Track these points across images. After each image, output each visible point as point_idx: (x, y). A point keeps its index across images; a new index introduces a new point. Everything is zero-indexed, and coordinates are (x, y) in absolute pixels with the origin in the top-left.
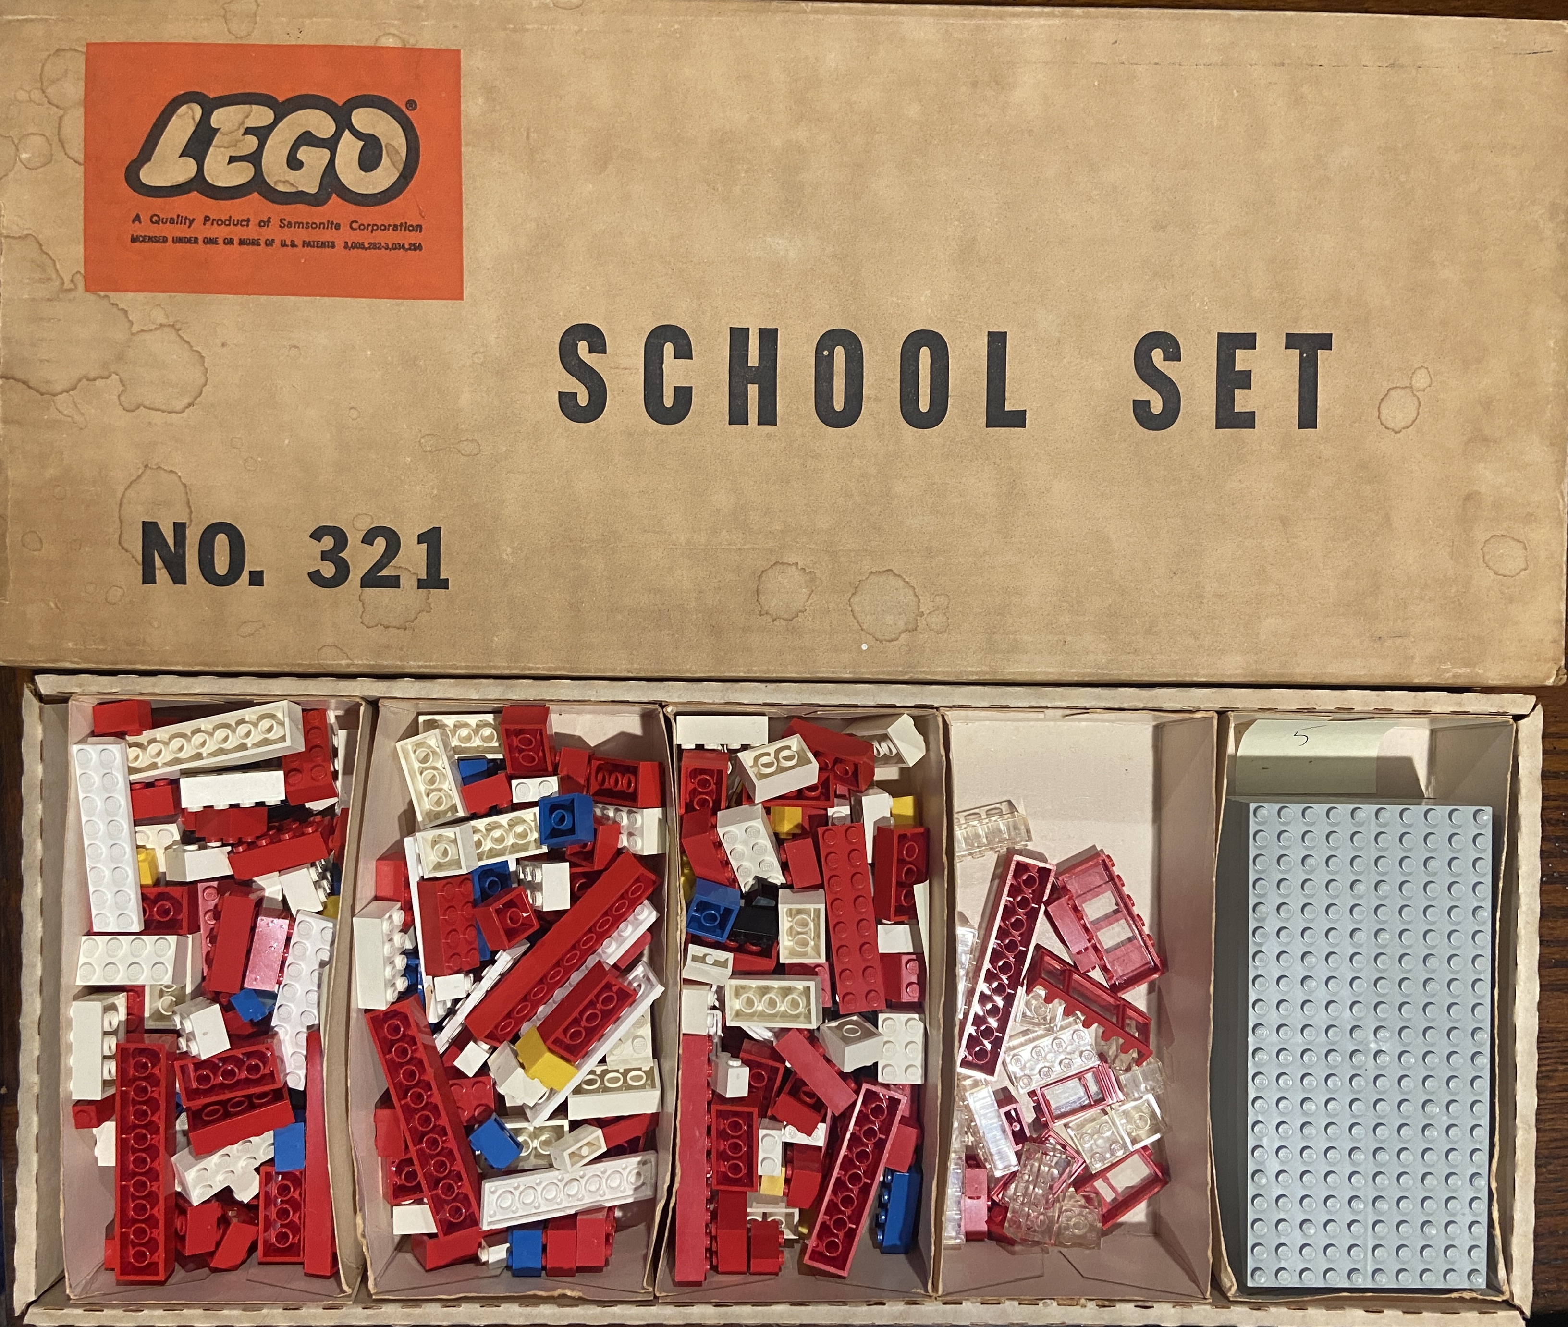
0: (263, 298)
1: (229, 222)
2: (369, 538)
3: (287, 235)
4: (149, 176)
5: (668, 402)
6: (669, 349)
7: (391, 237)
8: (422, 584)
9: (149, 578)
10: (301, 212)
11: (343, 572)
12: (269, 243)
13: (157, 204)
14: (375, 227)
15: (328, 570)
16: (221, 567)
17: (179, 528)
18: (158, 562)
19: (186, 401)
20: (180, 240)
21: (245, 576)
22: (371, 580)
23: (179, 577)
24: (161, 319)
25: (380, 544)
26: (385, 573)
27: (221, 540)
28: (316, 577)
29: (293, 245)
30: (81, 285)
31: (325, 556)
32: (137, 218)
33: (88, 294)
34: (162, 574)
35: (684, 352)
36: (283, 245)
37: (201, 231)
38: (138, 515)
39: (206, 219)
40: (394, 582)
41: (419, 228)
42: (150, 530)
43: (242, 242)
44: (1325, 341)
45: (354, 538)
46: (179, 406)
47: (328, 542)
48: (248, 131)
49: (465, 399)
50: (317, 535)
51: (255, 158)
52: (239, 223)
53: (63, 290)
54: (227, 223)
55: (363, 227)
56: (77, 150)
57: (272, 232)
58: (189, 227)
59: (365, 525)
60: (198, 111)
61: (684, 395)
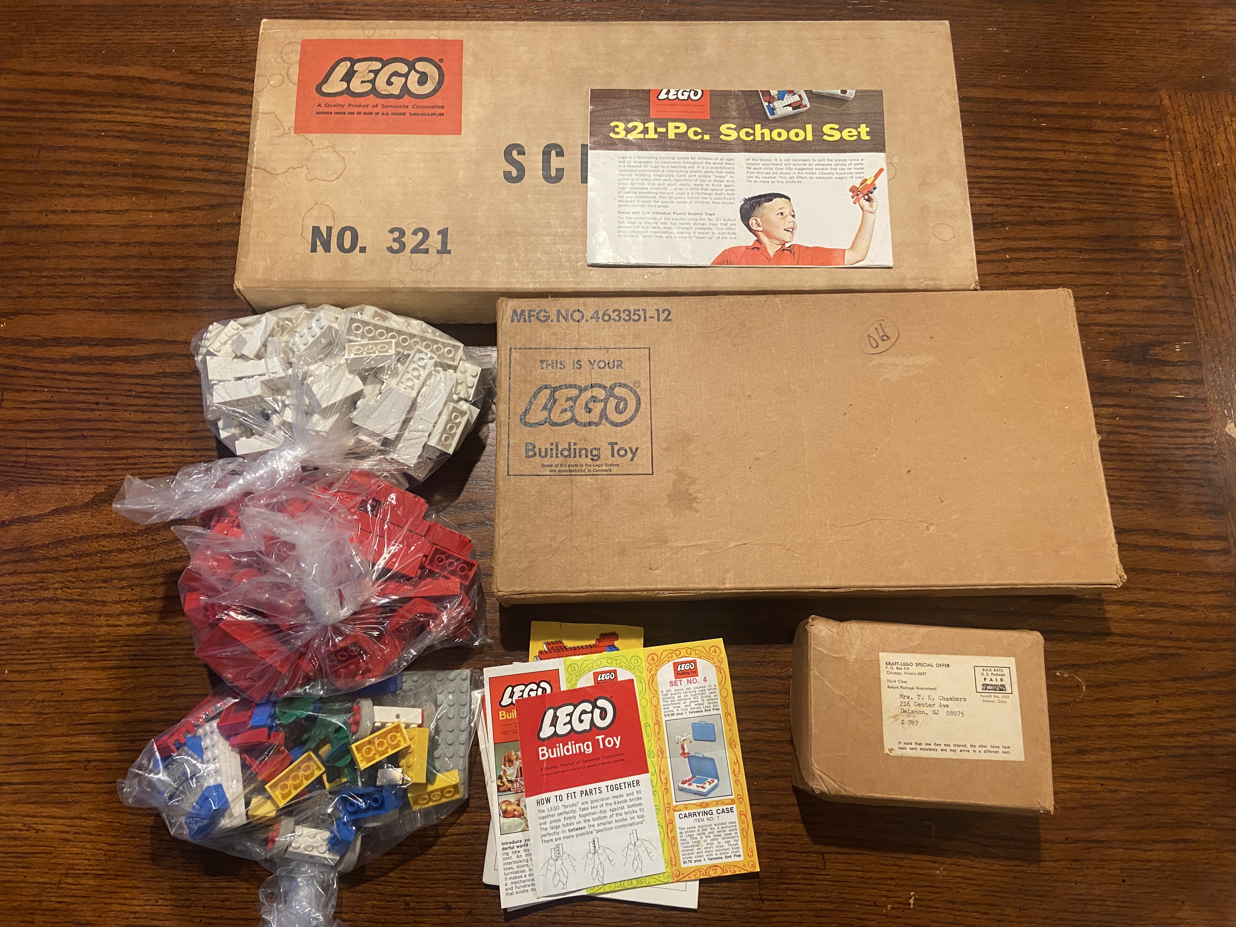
0: (372, 135)
1: (360, 106)
2: (415, 233)
4: (326, 89)
5: (553, 173)
6: (553, 153)
7: (430, 111)
8: (438, 252)
9: (314, 250)
10: (392, 101)
11: (403, 246)
12: (377, 114)
13: (329, 100)
14: (424, 107)
15: (396, 246)
16: (347, 244)
17: (329, 229)
18: (318, 243)
19: (336, 176)
20: (338, 113)
21: (358, 249)
22: (415, 250)
23: (327, 249)
24: (326, 143)
25: (420, 235)
26: (422, 247)
27: (348, 234)
28: (390, 249)
30: (293, 131)
31: (395, 240)
32: (319, 105)
33: (295, 134)
34: (320, 248)
35: (560, 154)
37: (347, 109)
38: (311, 223)
39: (350, 105)
40: (426, 251)
41: (443, 107)
42: (316, 230)
43: (365, 113)
45: (408, 233)
46: (333, 178)
47: (396, 234)
48: (370, 71)
49: (461, 174)
50: (392, 231)
51: (373, 81)
52: (364, 106)
53: (284, 133)
55: (418, 107)
56: (295, 78)
57: (379, 109)
58: (342, 108)
59: (413, 227)
60: (349, 64)
61: (560, 171)
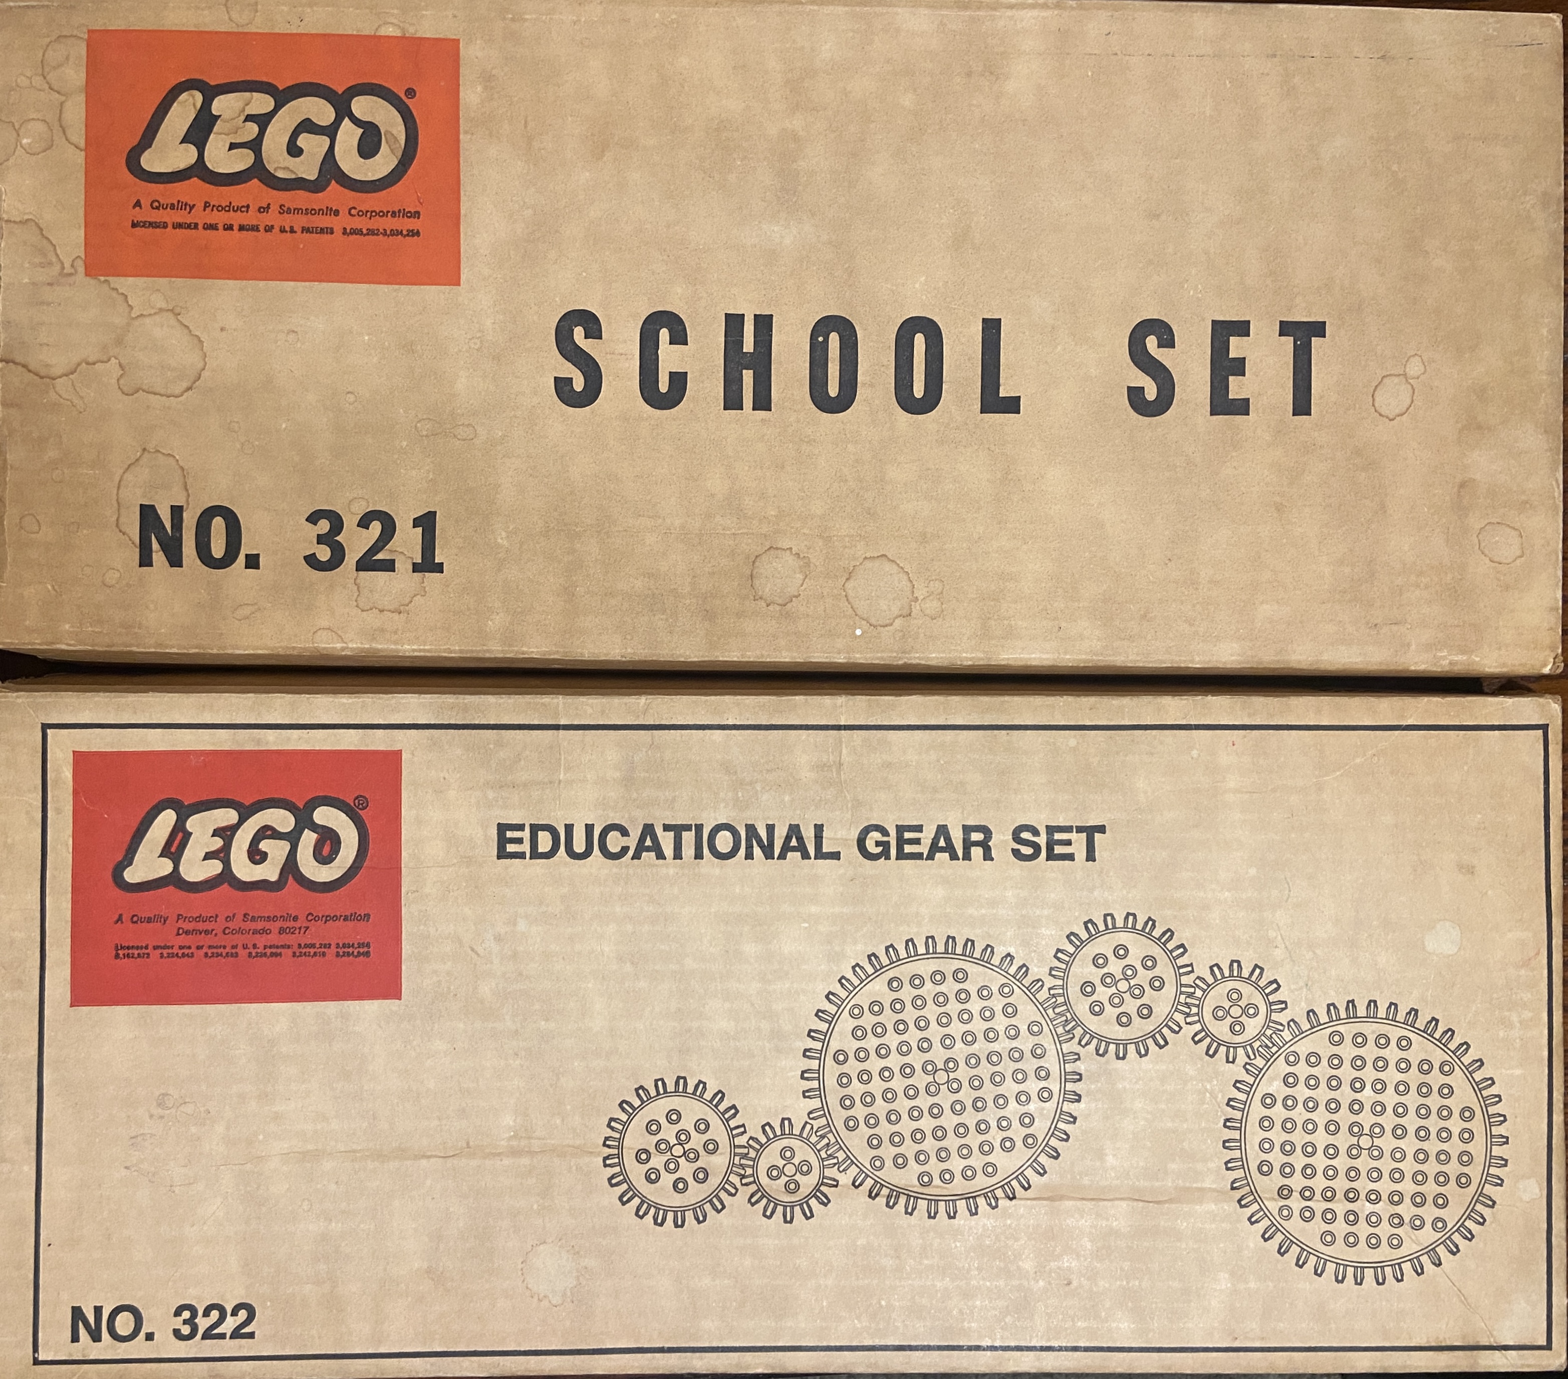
0: (262, 284)
1: (228, 208)
2: (364, 522)
3: (288, 221)
4: (151, 161)
5: (663, 387)
6: (664, 334)
7: (389, 223)
8: (416, 568)
9: (146, 560)
10: (301, 198)
11: (338, 556)
12: (269, 229)
13: (157, 190)
14: (373, 214)
15: (324, 554)
16: (218, 549)
17: (177, 512)
18: (155, 545)
19: (185, 385)
20: (179, 226)
21: (241, 559)
22: (366, 564)
23: (175, 560)
24: (162, 304)
25: (376, 528)
26: (380, 556)
27: (218, 524)
28: (311, 561)
29: (292, 231)
30: (81, 269)
31: (320, 539)
32: (138, 204)
33: (88, 278)
34: (158, 557)
35: (679, 337)
36: (283, 230)
37: (200, 216)
38: (135, 498)
39: (206, 205)
40: (389, 566)
41: (417, 214)
42: (148, 513)
43: (242, 228)
44: (1319, 329)
45: (350, 522)
46: (178, 389)
47: (324, 526)
48: (249, 118)
49: (461, 384)
50: (313, 518)
51: (255, 145)
52: (239, 209)
53: (62, 274)
54: (227, 209)
55: (362, 214)
56: (78, 136)
57: (272, 218)
58: (189, 213)
59: (360, 509)
60: (199, 97)
61: (679, 380)
